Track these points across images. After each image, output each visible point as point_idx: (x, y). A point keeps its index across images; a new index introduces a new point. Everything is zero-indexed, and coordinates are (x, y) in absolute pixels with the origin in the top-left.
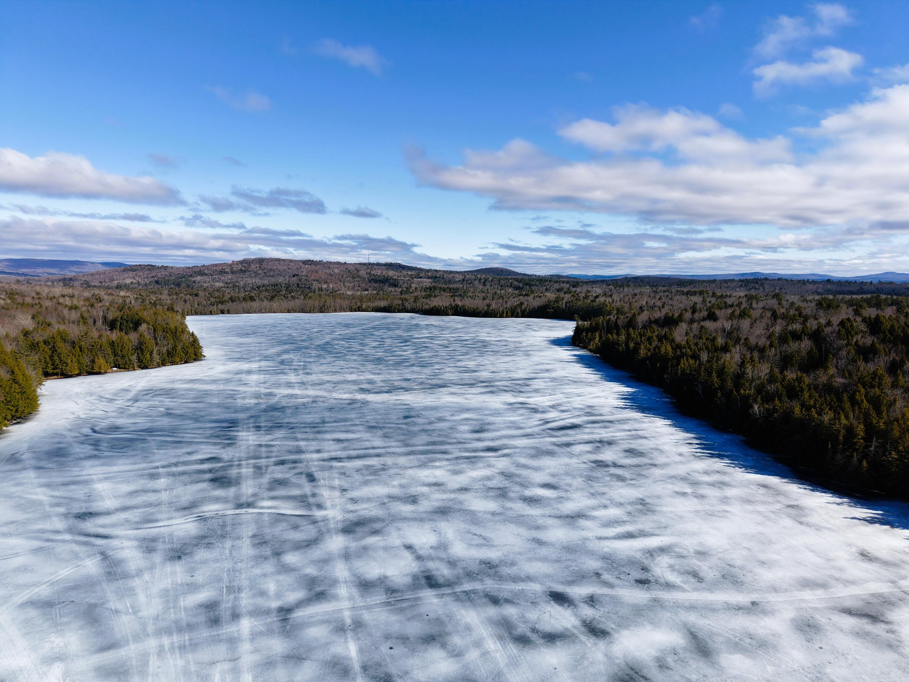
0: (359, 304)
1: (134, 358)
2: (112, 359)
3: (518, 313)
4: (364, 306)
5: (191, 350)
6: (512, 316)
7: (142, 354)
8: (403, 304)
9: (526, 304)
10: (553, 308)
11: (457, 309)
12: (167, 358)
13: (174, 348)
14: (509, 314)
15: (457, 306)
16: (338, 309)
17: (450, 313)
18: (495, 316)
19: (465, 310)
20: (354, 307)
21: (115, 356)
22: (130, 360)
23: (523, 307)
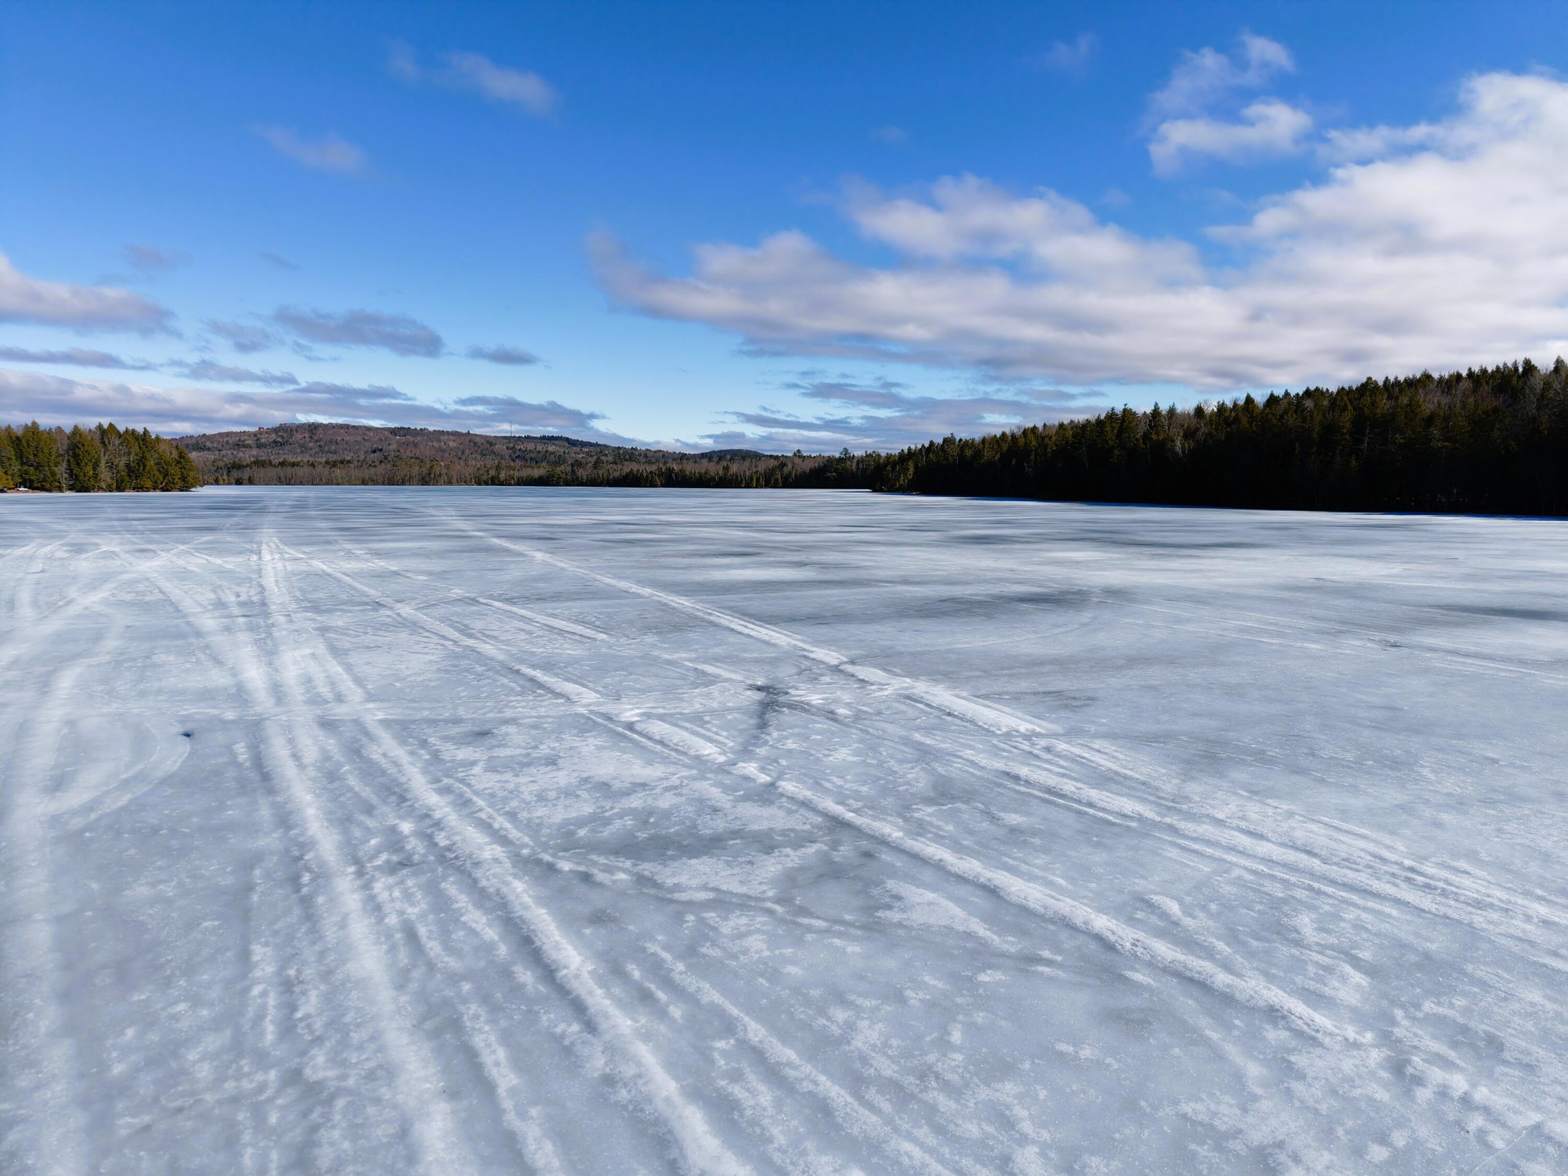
0: (492, 473)
1: (61, 470)
2: (16, 467)
3: (776, 480)
4: (502, 476)
5: (175, 470)
6: (768, 485)
7: (78, 464)
8: (573, 471)
9: (790, 466)
10: (836, 470)
11: (670, 477)
12: (127, 478)
13: (142, 461)
14: (762, 482)
15: (670, 471)
16: (454, 480)
17: (659, 483)
18: (738, 486)
19: (684, 477)
20: (485, 478)
21: (22, 464)
22: (53, 474)
23: (786, 470)
